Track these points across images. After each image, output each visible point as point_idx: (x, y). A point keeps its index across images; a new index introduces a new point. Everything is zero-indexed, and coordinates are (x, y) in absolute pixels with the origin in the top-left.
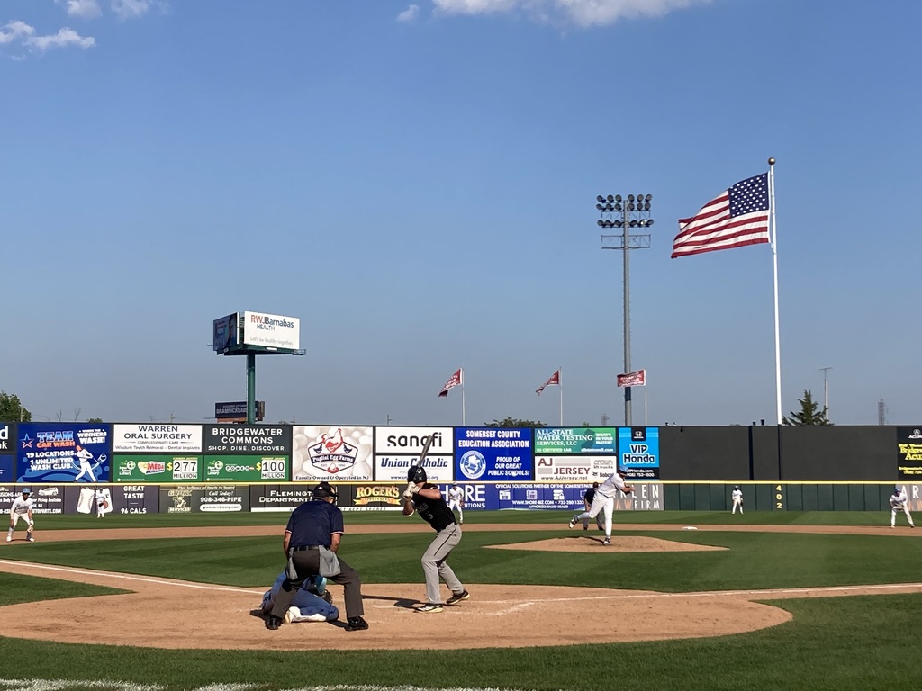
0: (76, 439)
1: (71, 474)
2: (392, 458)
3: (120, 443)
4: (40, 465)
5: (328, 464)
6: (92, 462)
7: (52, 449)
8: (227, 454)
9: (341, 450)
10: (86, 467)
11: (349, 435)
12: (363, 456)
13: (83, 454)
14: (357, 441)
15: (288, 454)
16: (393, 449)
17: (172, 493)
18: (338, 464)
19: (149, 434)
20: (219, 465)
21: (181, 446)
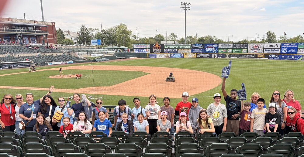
0: (213, 46)
1: (212, 51)
2: (267, 49)
3: (219, 47)
4: (208, 50)
5: (255, 50)
6: (215, 50)
7: (210, 48)
8: (237, 48)
9: (257, 48)
10: (214, 50)
11: (259, 45)
12: (261, 49)
13: (214, 48)
14: (261, 46)
15: (247, 48)
16: (267, 47)
17: (226, 55)
18: (256, 50)
19: (224, 45)
20: (235, 50)
21: (229, 47)
